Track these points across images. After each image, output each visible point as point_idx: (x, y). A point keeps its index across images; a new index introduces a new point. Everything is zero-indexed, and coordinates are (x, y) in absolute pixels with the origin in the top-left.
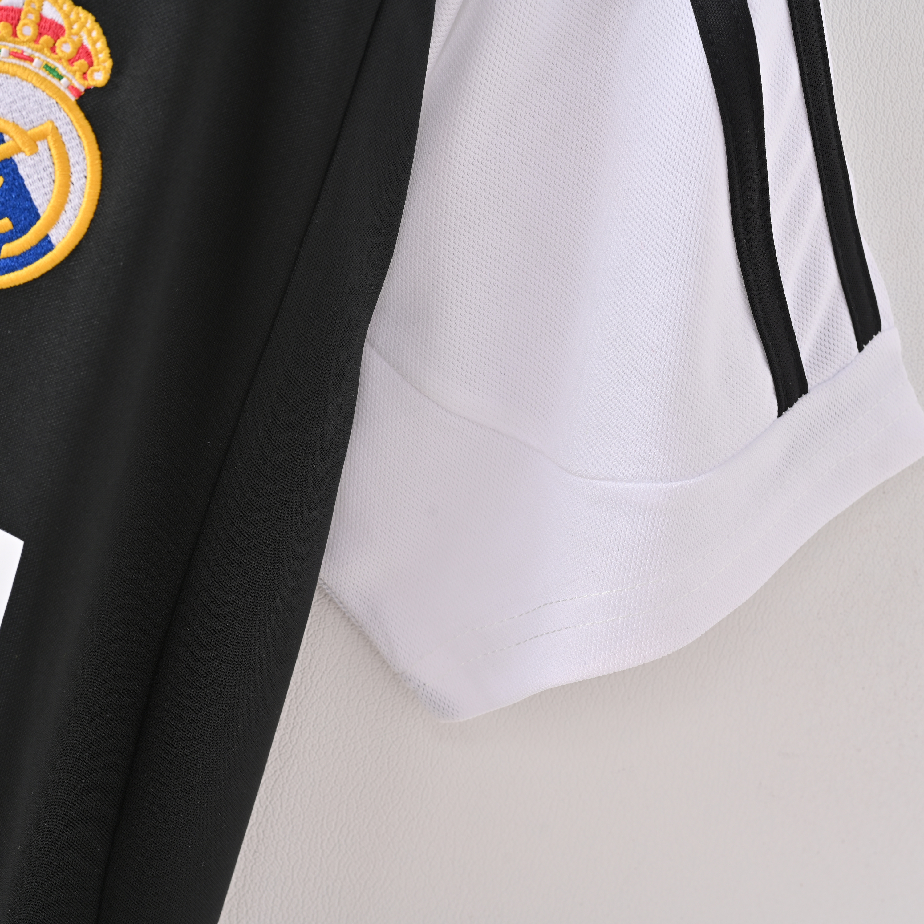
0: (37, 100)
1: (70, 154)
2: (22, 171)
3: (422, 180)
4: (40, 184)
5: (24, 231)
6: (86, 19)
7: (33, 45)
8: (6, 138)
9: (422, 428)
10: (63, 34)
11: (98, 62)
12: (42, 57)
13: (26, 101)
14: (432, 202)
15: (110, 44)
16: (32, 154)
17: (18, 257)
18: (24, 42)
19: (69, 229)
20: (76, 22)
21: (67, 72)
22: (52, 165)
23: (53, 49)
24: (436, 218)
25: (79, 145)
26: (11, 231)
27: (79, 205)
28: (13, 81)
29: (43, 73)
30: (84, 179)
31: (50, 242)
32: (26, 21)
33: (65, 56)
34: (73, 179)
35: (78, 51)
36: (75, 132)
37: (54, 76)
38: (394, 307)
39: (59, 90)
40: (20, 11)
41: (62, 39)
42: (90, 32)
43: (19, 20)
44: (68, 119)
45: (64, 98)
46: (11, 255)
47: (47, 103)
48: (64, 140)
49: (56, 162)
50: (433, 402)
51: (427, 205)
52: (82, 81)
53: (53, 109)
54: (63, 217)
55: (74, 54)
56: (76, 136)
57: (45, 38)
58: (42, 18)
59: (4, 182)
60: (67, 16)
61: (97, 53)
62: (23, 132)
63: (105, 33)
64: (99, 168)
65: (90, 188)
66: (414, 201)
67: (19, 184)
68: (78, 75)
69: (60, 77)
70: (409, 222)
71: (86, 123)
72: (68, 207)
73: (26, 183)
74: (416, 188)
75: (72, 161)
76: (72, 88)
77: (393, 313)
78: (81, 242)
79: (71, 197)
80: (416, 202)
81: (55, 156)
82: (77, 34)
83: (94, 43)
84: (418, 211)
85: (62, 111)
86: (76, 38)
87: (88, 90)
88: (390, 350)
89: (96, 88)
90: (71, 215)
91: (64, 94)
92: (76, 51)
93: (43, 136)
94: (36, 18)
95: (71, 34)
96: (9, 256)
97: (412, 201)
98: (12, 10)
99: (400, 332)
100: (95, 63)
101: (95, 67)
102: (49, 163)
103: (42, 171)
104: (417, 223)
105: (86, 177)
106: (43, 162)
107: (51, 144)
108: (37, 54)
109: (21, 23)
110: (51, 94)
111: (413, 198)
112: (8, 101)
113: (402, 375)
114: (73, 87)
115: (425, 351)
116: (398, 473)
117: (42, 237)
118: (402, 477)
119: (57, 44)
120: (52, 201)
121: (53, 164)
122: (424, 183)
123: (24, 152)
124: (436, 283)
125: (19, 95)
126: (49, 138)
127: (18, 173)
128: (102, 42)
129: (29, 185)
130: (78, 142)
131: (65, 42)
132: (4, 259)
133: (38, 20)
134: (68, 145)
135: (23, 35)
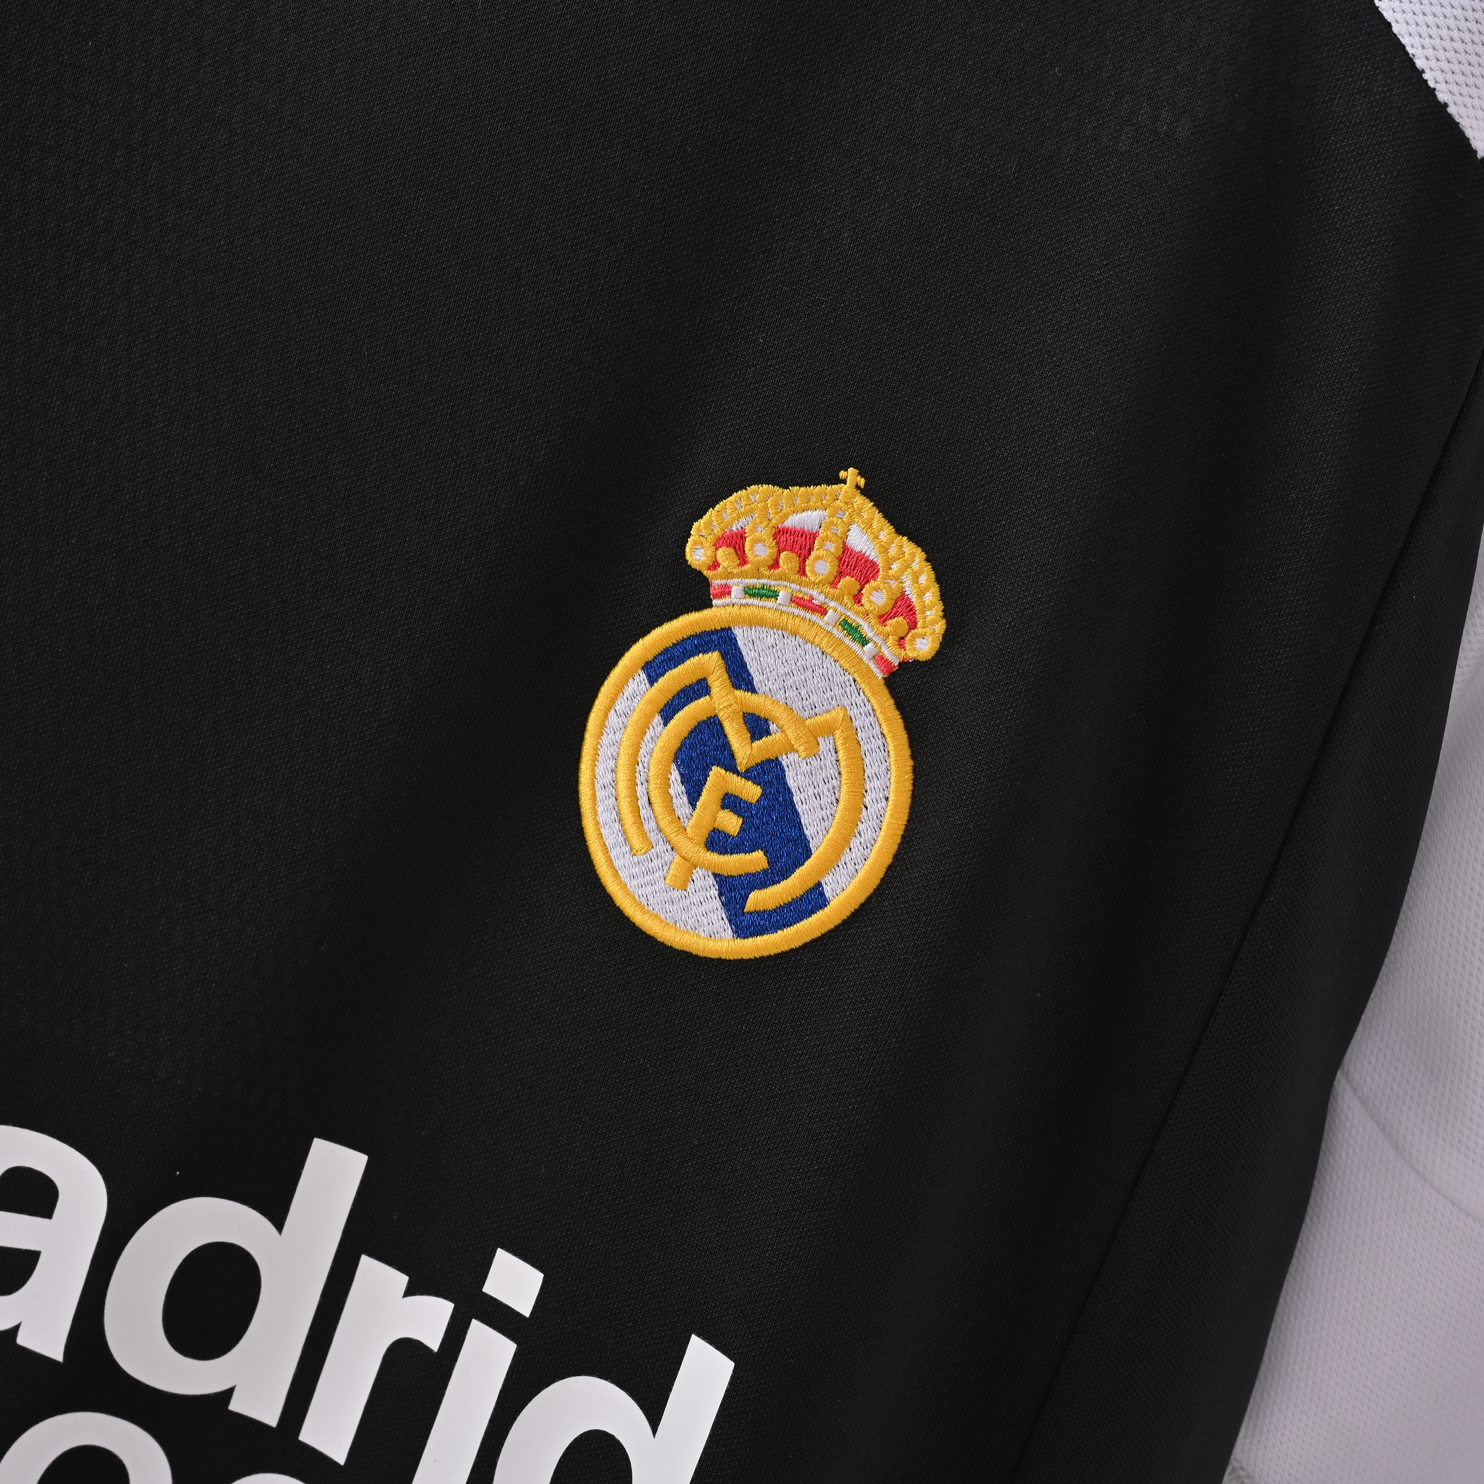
0: (825, 674)
1: (867, 761)
2: (792, 782)
3: (1454, 834)
4: (816, 803)
5: (785, 874)
6: (913, 555)
7: (827, 589)
8: (773, 727)
9: (1424, 1239)
10: (875, 576)
11: (924, 622)
12: (839, 608)
13: (809, 673)
14: (1465, 872)
15: (944, 597)
16: (808, 756)
17: (770, 913)
18: (814, 584)
19: (852, 877)
20: (895, 559)
21: (876, 634)
22: (837, 775)
23: (857, 599)
24: (1470, 898)
25: (882, 748)
26: (765, 871)
27: (872, 841)
28: (791, 642)
29: (838, 633)
30: (884, 801)
31: (822, 894)
32: (821, 552)
33: (874, 609)
34: (867, 800)
35: (896, 603)
36: (877, 728)
37: (854, 639)
38: (1397, 1032)
39: (861, 659)
40: (813, 536)
41: (873, 583)
42: (916, 577)
43: (810, 550)
44: (869, 707)
45: (868, 674)
46: (761, 908)
47: (838, 679)
48: (860, 739)
49: (843, 771)
50: (1446, 1198)
51: (1458, 876)
52: (898, 651)
53: (848, 689)
54: (847, 857)
55: (889, 608)
56: (879, 733)
57: (846, 580)
58: (845, 549)
59: (762, 795)
60: (885, 550)
61: (924, 608)
62: (800, 721)
63: (938, 580)
64: (908, 786)
65: (892, 816)
66: (1439, 866)
67: (785, 800)
68: (891, 640)
69: (864, 641)
70: (1428, 900)
71: (896, 715)
72: (855, 842)
73: (796, 799)
74: (1442, 846)
75: (868, 771)
76: (879, 659)
77: (1395, 1043)
78: (869, 899)
79: (861, 827)
80: (1441, 868)
81: (843, 763)
82: (896, 578)
83: (922, 593)
84: (1443, 882)
85: (862, 694)
86: (894, 584)
87: (904, 664)
88: (1381, 1103)
89: (916, 662)
90: (859, 855)
91: (868, 667)
92: (891, 603)
93: (829, 730)
94: (837, 548)
95: (887, 577)
96: (758, 909)
97: (1436, 866)
98: (802, 533)
99: (1402, 1076)
100: (919, 625)
101: (919, 630)
102: (833, 772)
103: (821, 784)
104: (1440, 902)
105: (887, 799)
106: (824, 770)
107: (839, 743)
108: (832, 604)
109: (814, 554)
110: (846, 666)
111: (1438, 861)
112: (781, 671)
113: (1397, 1148)
114: (882, 658)
115: (1439, 1114)
116: (1377, 1308)
117: (811, 885)
118: (1384, 1315)
119: (863, 591)
120: (831, 831)
121: (840, 773)
122: (1456, 839)
123: (797, 751)
124: (1464, 1004)
125: (799, 664)
126: (838, 733)
127: (785, 783)
128: (933, 593)
129: (800, 803)
130: (880, 743)
131: (877, 589)
132: (750, 913)
133: (840, 553)
134: (864, 747)
135: (814, 573)
